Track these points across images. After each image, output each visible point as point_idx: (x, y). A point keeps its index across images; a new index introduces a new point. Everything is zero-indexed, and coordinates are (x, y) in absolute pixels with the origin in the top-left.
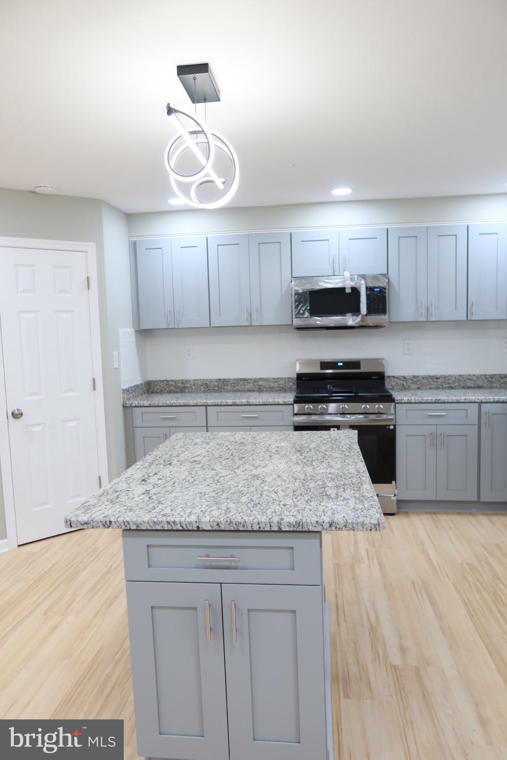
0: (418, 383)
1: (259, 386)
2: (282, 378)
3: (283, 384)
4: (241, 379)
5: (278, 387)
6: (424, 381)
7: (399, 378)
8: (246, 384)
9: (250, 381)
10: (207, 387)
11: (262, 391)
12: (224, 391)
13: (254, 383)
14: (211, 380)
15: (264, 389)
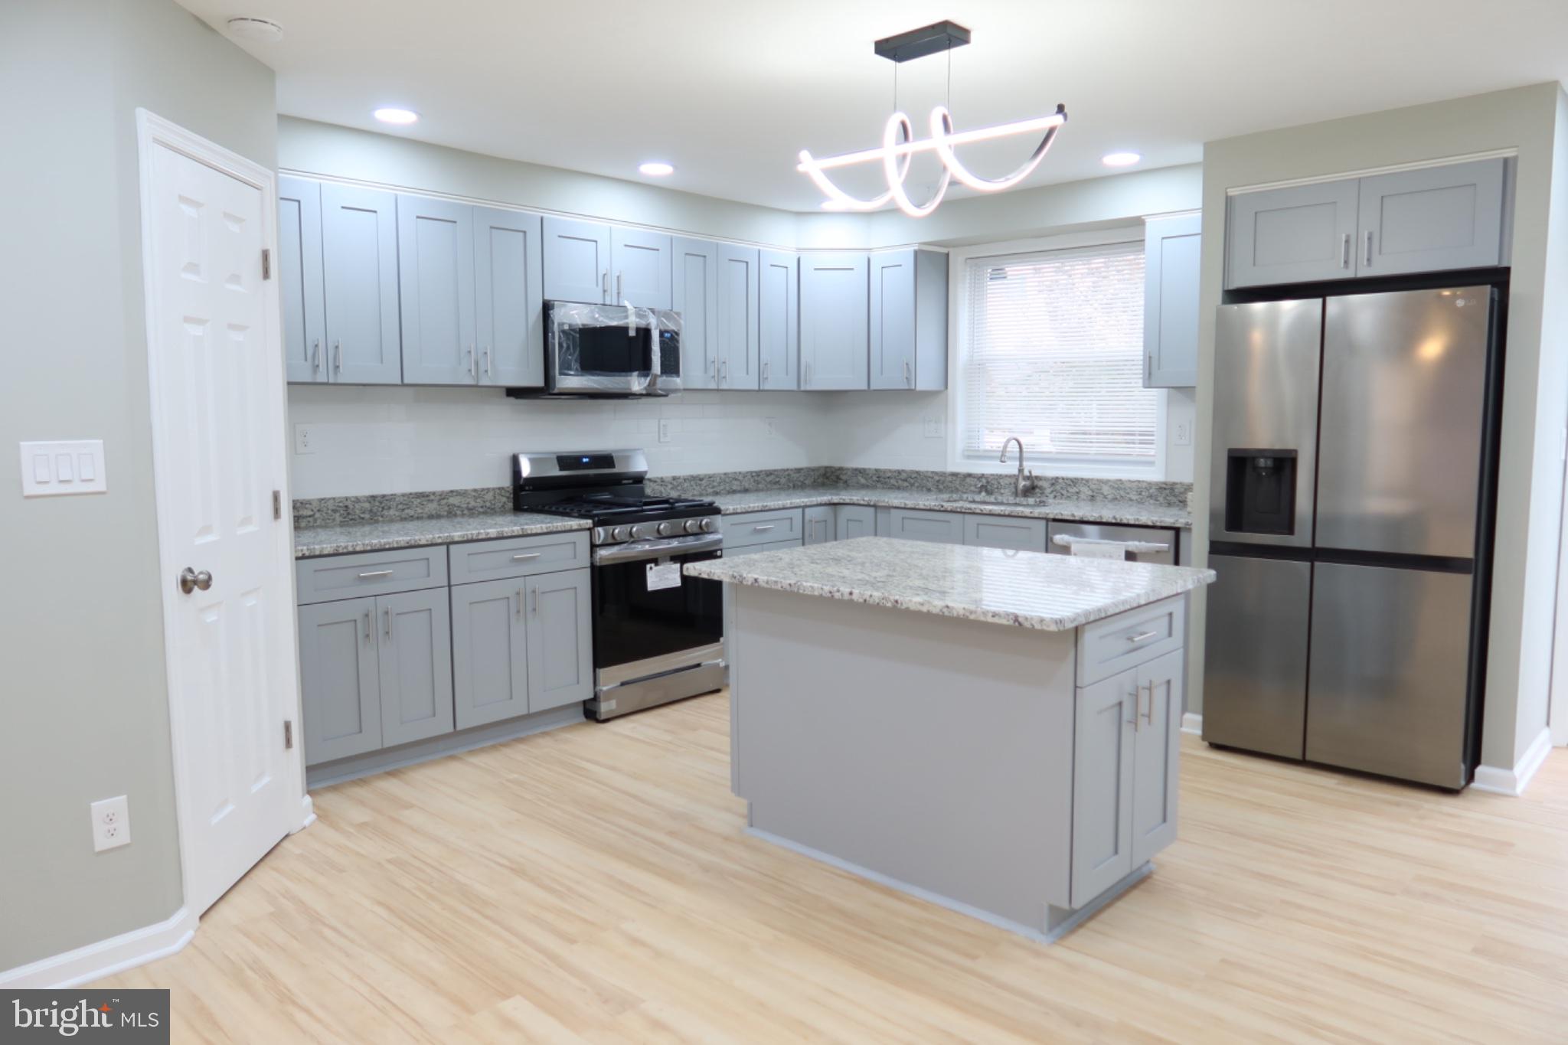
0: (679, 488)
1: (449, 506)
2: (488, 490)
3: (490, 501)
4: (416, 494)
5: (482, 507)
6: (686, 485)
7: (655, 482)
8: (425, 503)
9: (432, 497)
10: (349, 514)
11: (456, 515)
12: (383, 522)
13: (440, 500)
14: (357, 498)
15: (459, 512)
